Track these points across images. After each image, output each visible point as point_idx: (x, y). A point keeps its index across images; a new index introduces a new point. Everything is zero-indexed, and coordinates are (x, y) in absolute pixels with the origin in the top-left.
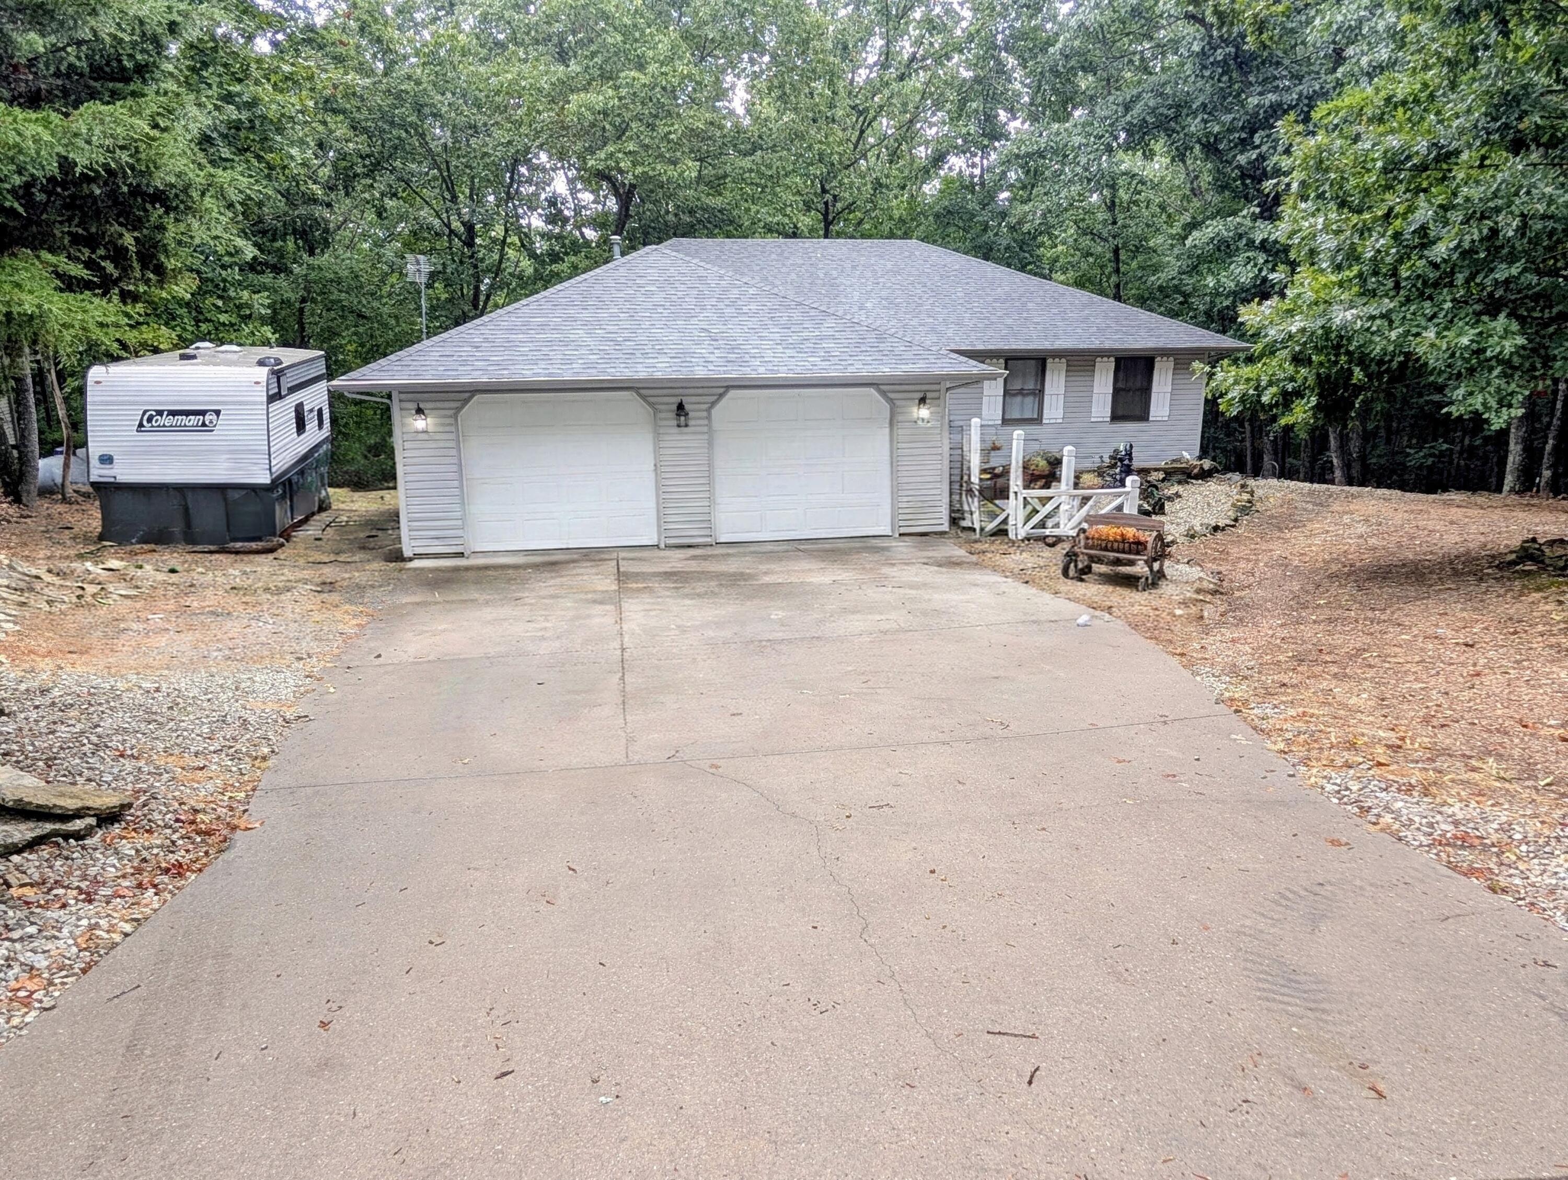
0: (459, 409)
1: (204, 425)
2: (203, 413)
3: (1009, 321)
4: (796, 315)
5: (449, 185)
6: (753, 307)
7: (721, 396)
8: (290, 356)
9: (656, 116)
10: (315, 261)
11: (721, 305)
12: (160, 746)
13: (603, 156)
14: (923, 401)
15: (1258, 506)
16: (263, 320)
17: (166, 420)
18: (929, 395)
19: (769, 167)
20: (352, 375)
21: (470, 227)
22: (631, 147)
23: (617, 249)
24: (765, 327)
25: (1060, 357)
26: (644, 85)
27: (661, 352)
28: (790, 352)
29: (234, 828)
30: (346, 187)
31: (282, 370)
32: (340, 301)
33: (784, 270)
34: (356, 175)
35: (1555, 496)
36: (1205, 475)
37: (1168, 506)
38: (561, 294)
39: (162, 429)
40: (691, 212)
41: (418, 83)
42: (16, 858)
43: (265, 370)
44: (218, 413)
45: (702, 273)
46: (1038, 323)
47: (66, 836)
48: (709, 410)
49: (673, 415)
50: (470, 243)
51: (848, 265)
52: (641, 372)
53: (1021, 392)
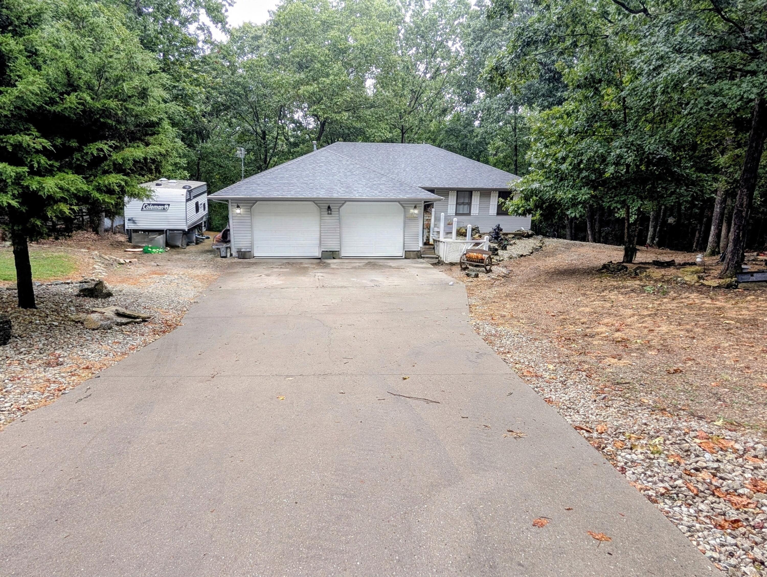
0: (252, 206)
1: (164, 209)
2: (164, 205)
3: (459, 177)
4: (372, 176)
5: (256, 115)
6: (357, 172)
7: (343, 204)
8: (194, 184)
9: (333, 95)
10: (205, 145)
11: (346, 171)
12: (155, 307)
13: (312, 110)
14: (415, 207)
15: (544, 248)
16: (185, 169)
17: (151, 207)
18: (417, 205)
19: (377, 114)
20: (215, 193)
21: (264, 133)
22: (323, 107)
23: (315, 146)
24: (360, 179)
25: (478, 191)
26: (328, 84)
27: (322, 188)
28: (368, 189)
29: (177, 325)
30: (217, 114)
31: (191, 190)
32: (213, 161)
33: (378, 155)
34: (221, 110)
35: (659, 248)
36: (529, 236)
37: (508, 247)
38: (290, 166)
39: (150, 210)
40: (349, 129)
41: (244, 78)
42: (123, 326)
43: (185, 190)
44: (169, 205)
45: (341, 159)
46: (470, 178)
47: (135, 323)
48: (339, 209)
49: (326, 210)
50: (264, 138)
51: (402, 154)
52: (314, 195)
53: (463, 204)
